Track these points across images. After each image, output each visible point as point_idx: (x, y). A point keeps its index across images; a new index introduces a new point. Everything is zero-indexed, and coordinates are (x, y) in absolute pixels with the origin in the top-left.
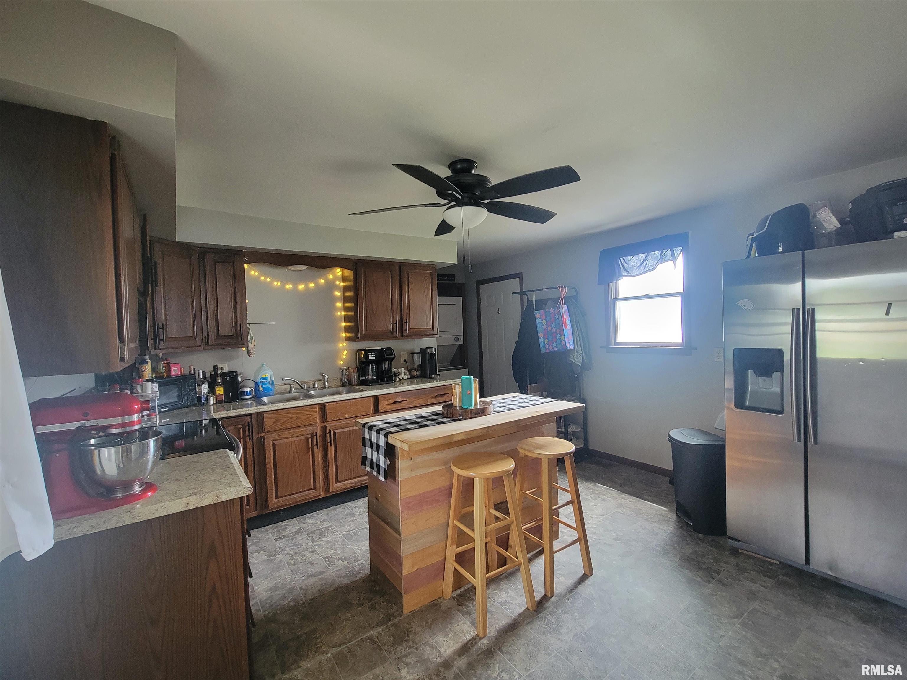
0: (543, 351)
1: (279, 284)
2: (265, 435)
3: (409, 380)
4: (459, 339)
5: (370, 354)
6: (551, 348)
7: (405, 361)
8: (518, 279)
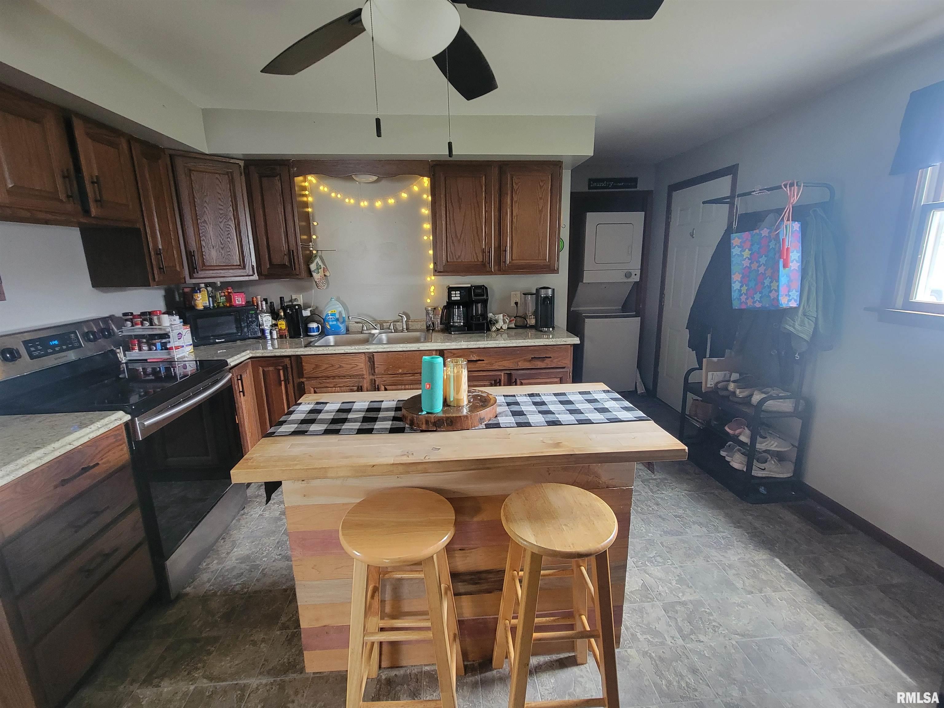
0: (736, 305)
1: (352, 201)
2: (306, 381)
3: (513, 332)
4: (633, 274)
5: (454, 292)
6: (750, 303)
7: (516, 303)
8: (728, 179)
